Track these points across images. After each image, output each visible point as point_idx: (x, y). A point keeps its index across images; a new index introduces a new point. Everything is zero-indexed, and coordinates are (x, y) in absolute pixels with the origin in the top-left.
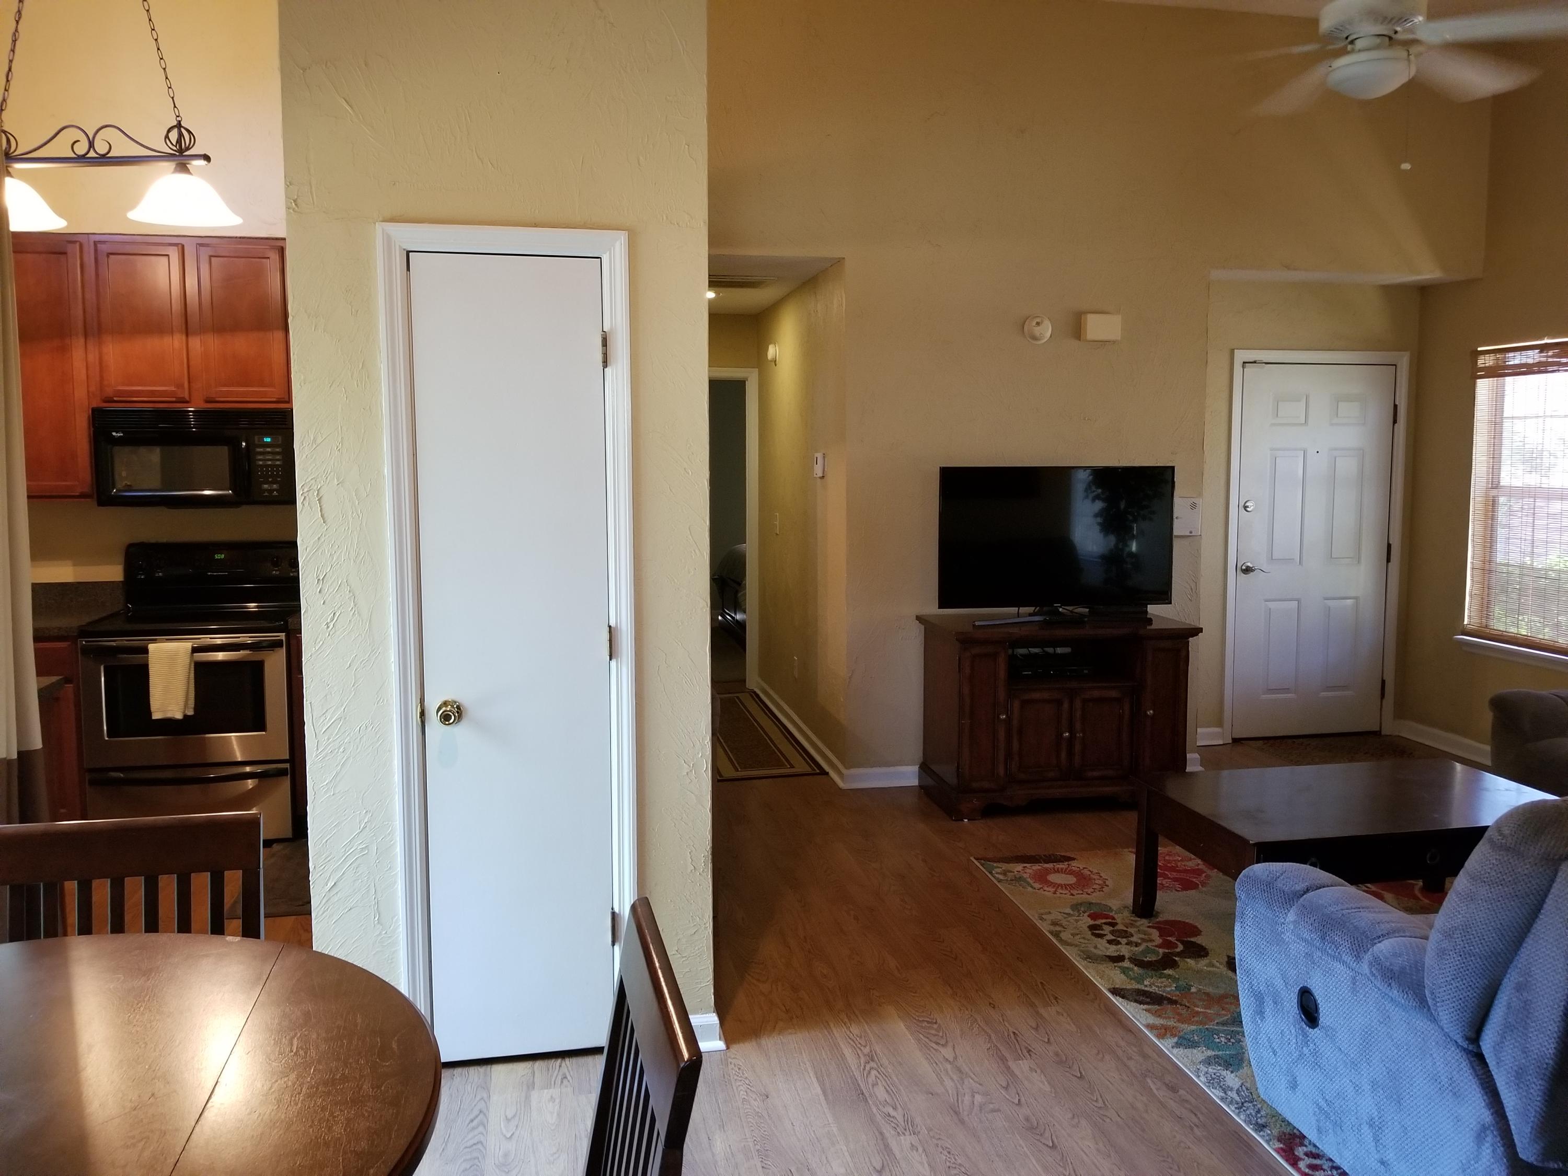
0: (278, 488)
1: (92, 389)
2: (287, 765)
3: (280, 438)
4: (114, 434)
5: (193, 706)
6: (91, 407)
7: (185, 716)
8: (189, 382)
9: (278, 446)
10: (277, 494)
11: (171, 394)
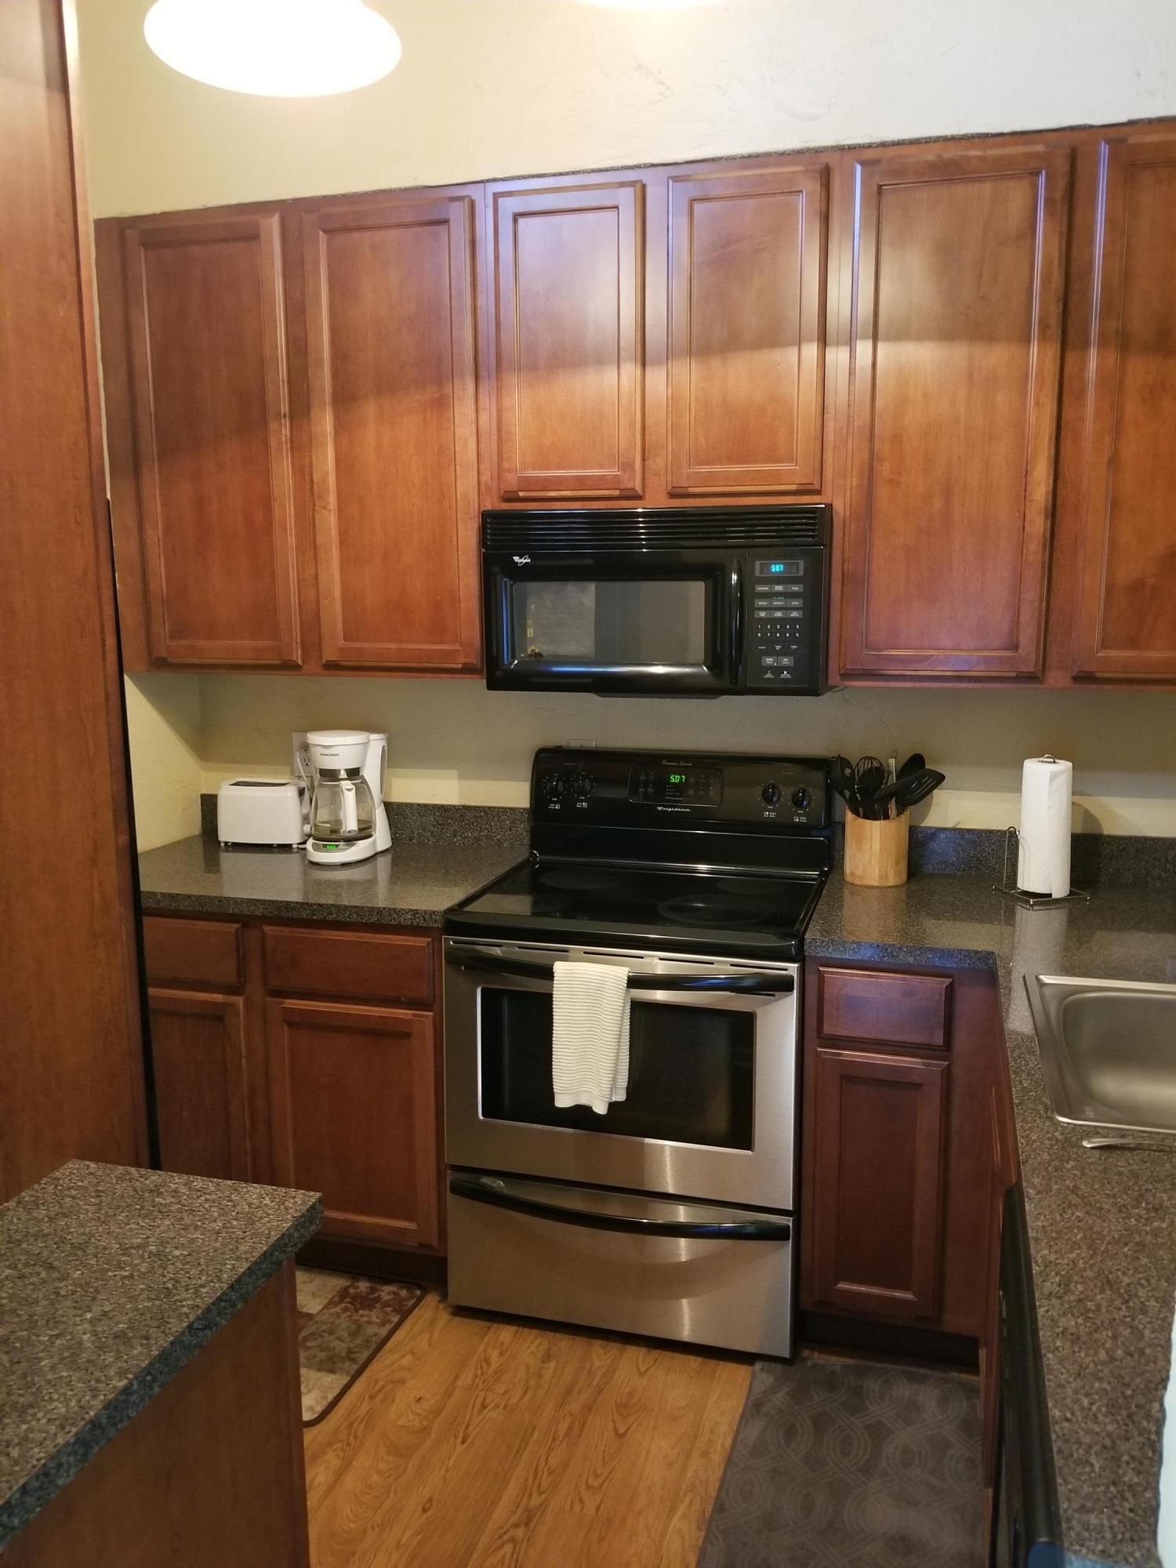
0: (792, 664)
1: (486, 477)
2: (789, 1221)
3: (801, 563)
4: (516, 559)
5: (625, 1084)
6: (481, 510)
7: (612, 1106)
8: (644, 460)
9: (794, 580)
10: (789, 676)
11: (615, 482)
